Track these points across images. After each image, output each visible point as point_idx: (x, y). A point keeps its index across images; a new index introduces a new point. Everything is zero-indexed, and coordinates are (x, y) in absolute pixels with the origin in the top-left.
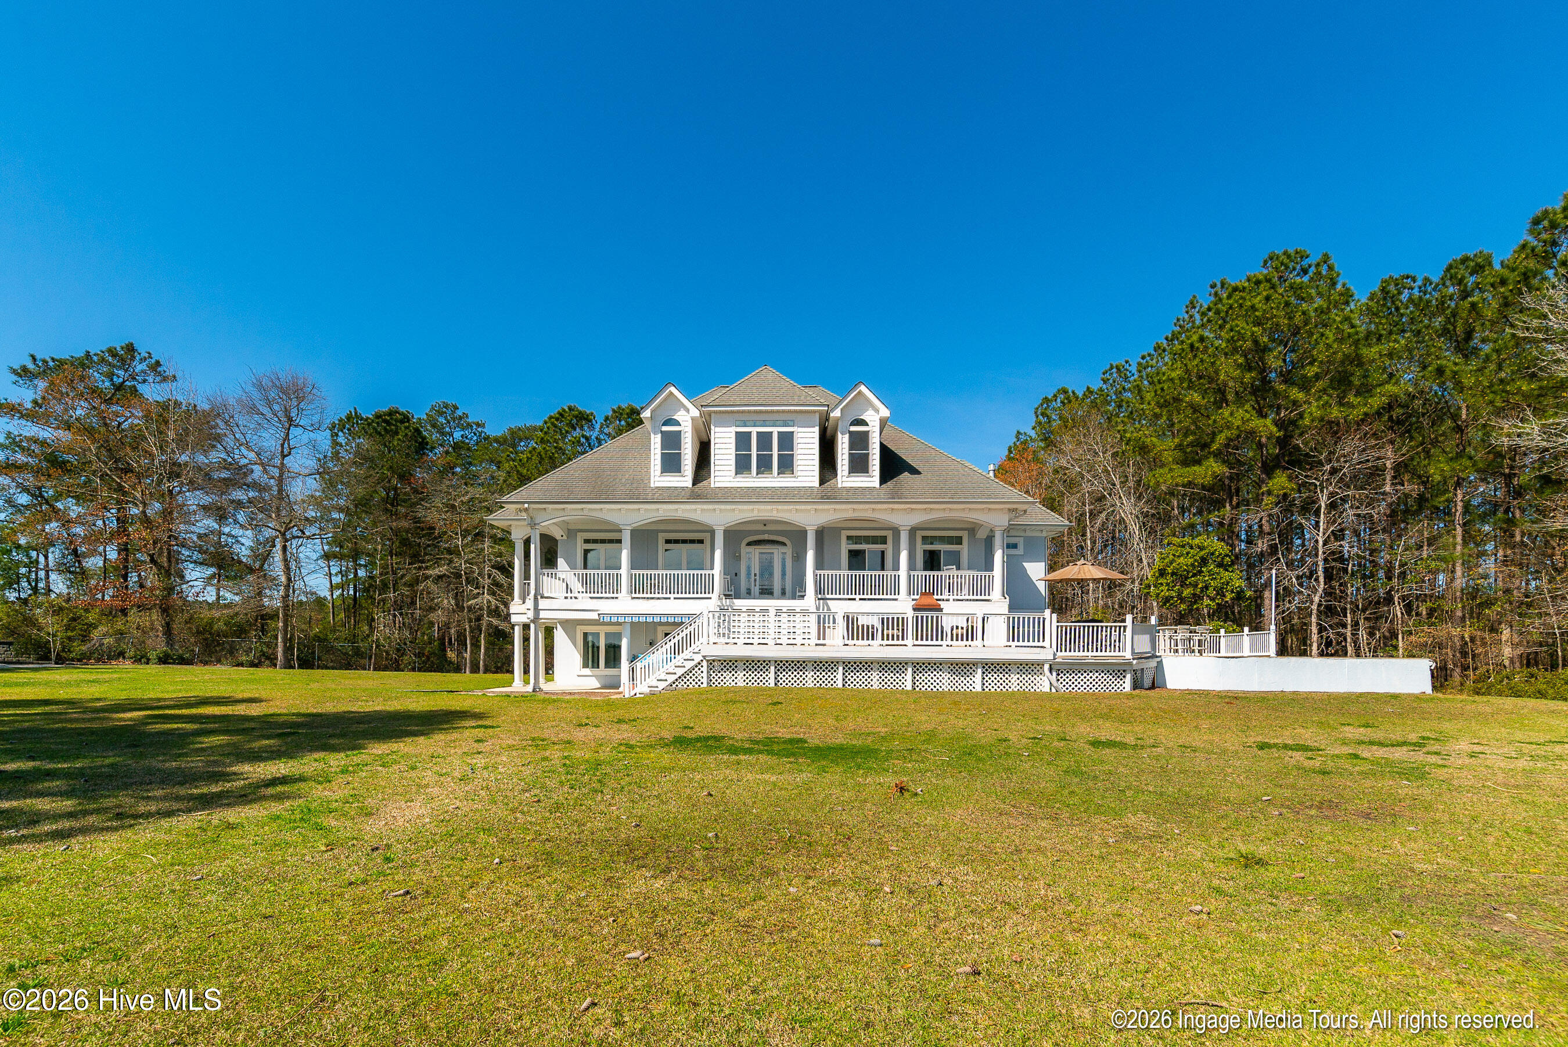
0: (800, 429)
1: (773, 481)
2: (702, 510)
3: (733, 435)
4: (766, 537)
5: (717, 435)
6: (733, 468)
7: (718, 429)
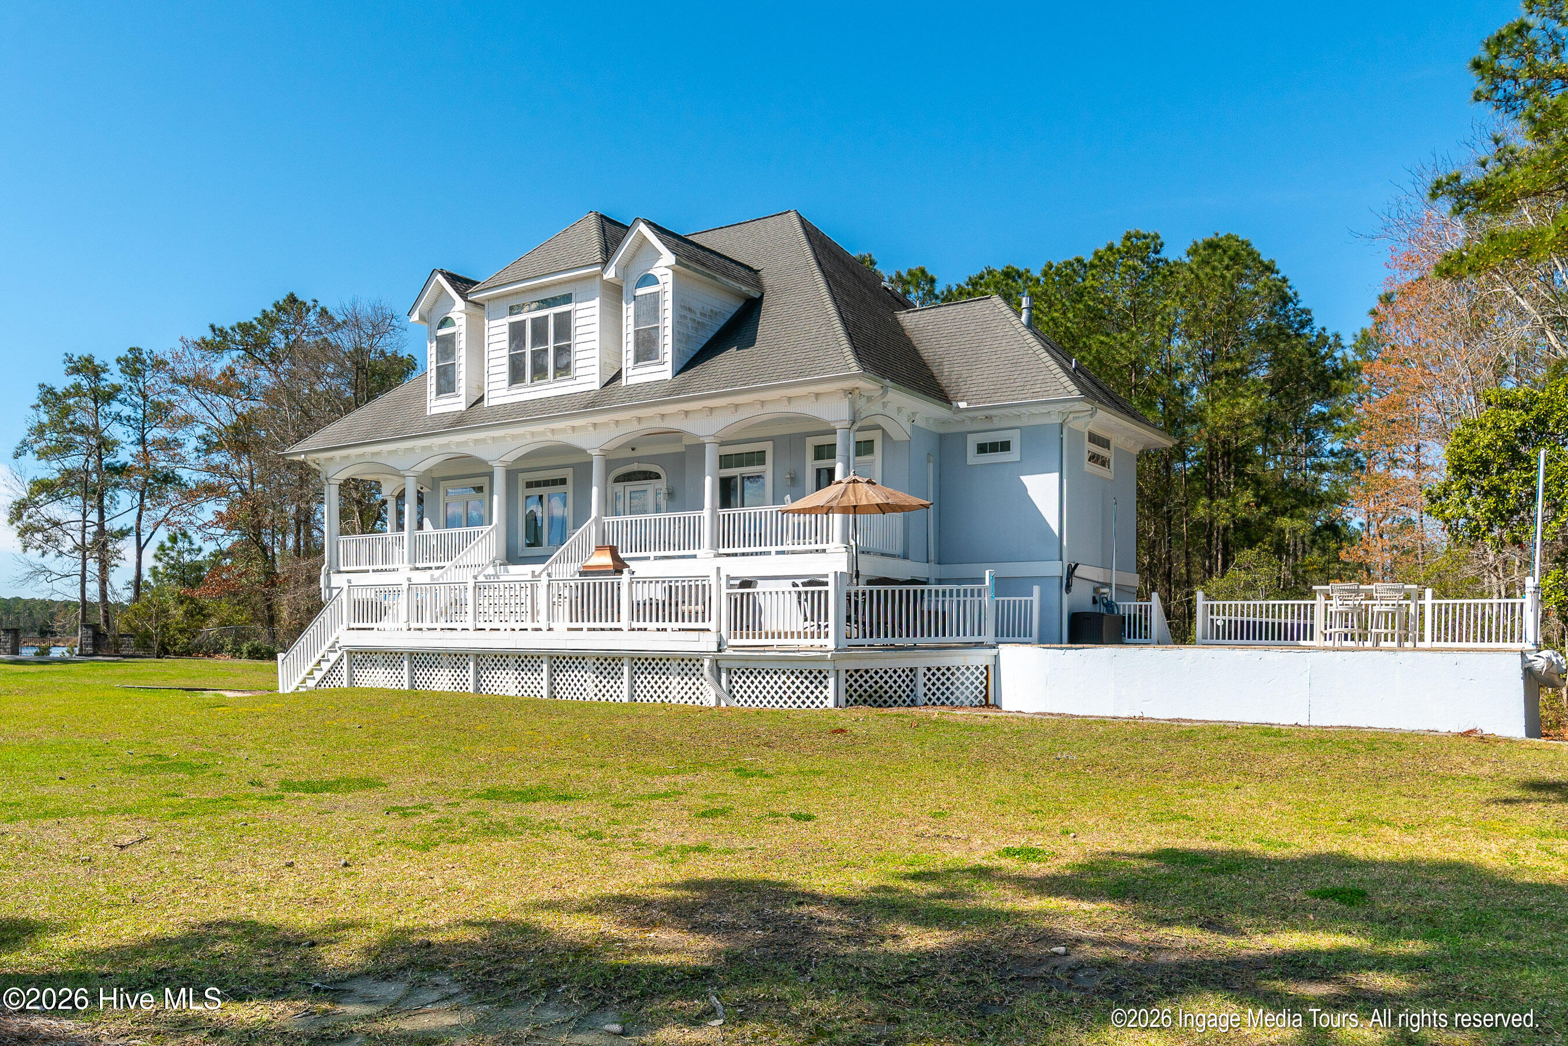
0: (579, 306)
1: (551, 389)
2: (476, 441)
3: (506, 329)
4: (635, 467)
5: (492, 331)
6: (506, 376)
7: (493, 323)
